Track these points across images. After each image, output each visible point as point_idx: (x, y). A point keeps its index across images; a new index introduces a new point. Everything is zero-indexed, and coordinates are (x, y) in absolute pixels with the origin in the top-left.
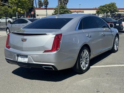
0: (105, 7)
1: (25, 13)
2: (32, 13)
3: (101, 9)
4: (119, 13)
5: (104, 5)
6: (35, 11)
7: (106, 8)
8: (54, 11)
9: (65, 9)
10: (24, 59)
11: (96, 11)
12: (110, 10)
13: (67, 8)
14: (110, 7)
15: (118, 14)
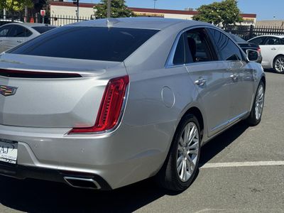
0: (213, 9)
1: (26, 11)
2: (43, 12)
3: (204, 13)
4: (243, 24)
5: (212, 3)
6: (49, 9)
7: (215, 10)
8: (96, 10)
9: (120, 7)
10: (5, 149)
11: (192, 16)
12: (224, 17)
13: (126, 7)
14: (223, 9)
15: (241, 26)
